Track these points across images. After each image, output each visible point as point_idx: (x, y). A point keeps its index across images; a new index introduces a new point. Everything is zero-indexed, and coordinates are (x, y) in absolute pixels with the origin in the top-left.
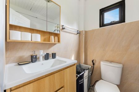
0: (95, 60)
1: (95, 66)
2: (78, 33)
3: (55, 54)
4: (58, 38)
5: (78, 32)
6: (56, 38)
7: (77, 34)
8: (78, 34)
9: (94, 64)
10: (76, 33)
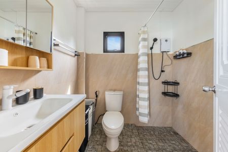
0: (99, 91)
1: (99, 98)
2: (76, 55)
3: (42, 90)
4: (48, 61)
5: (76, 53)
6: (44, 60)
7: (74, 57)
8: (76, 57)
9: (97, 96)
10: (74, 55)
